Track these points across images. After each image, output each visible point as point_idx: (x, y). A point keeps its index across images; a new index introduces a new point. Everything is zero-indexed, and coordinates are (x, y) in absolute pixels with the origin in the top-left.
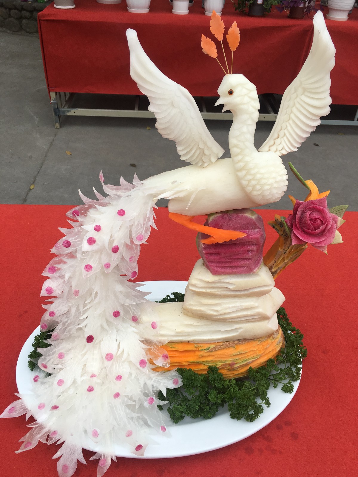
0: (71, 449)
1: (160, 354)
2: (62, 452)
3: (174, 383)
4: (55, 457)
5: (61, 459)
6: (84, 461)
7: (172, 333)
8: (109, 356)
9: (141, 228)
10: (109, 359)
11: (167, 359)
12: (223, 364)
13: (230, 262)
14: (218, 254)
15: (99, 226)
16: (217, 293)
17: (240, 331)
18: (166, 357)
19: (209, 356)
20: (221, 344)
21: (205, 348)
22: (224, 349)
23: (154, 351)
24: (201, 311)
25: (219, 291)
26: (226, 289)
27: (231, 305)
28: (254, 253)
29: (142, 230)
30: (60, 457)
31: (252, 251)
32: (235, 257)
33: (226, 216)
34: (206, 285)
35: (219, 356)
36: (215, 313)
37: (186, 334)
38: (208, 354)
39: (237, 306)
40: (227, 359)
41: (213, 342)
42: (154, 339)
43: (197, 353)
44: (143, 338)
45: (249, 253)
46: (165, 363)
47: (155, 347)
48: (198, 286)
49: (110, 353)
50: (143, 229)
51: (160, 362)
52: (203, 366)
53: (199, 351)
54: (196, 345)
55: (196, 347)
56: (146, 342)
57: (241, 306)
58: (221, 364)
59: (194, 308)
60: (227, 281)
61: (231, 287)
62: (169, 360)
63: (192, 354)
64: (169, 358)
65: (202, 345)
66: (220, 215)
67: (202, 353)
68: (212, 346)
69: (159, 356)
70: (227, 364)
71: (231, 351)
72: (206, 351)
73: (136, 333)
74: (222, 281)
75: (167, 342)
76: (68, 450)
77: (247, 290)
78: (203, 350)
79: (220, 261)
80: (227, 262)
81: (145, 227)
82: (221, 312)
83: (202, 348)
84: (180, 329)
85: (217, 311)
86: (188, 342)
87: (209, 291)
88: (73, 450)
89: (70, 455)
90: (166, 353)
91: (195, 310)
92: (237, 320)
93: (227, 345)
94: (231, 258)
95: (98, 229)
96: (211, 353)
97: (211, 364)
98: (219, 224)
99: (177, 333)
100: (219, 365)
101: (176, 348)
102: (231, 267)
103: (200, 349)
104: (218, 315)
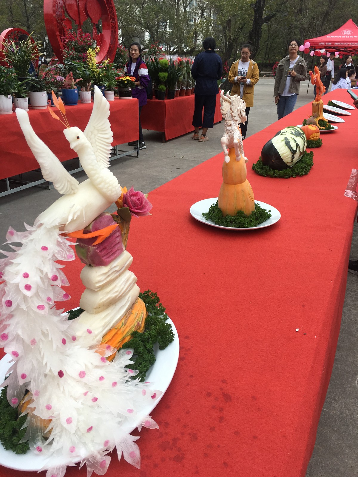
0: (123, 442)
1: (104, 350)
2: (121, 450)
3: (129, 354)
4: (119, 457)
5: (124, 454)
6: (137, 438)
7: (101, 329)
8: (82, 374)
9: (63, 252)
10: (83, 376)
11: (110, 348)
12: (135, 327)
13: (111, 251)
14: (105, 248)
15: (26, 273)
16: (113, 278)
17: (130, 299)
18: (108, 347)
19: (126, 328)
20: (126, 316)
21: (121, 325)
22: (129, 318)
23: (100, 350)
24: (109, 298)
25: (113, 276)
26: (115, 272)
27: (121, 282)
28: (119, 237)
29: (64, 253)
30: (122, 453)
31: (118, 237)
32: (113, 246)
33: (97, 221)
34: (105, 276)
35: (130, 324)
36: (117, 294)
37: (108, 324)
38: (125, 328)
39: (124, 281)
40: (134, 323)
41: (121, 319)
42: (94, 342)
43: (119, 332)
44: (88, 347)
45: (117, 239)
46: (111, 351)
47: (98, 347)
48: (102, 280)
49: (80, 372)
50: (65, 251)
51: (109, 353)
52: (127, 337)
53: (119, 330)
54: (116, 328)
55: (116, 329)
56: (91, 348)
57: (125, 279)
58: (134, 328)
59: (105, 299)
60: (114, 265)
61: (117, 269)
62: (112, 348)
63: (116, 336)
64: (111, 346)
65: (118, 325)
66: (94, 222)
67: (122, 329)
68: (123, 321)
69: (105, 351)
70: (136, 326)
71: (132, 317)
72: (123, 326)
73: (81, 348)
74: (112, 267)
75: (102, 338)
76: (122, 445)
77: (124, 266)
78: (121, 327)
79: (107, 253)
80: (110, 252)
81: (65, 249)
82: (120, 290)
83: (120, 326)
84: (103, 323)
85: (117, 292)
86: (110, 330)
87: (108, 279)
88: (124, 441)
89: (126, 445)
90: (107, 345)
91: (105, 301)
92: (126, 292)
93: (128, 314)
94: (111, 247)
95: (26, 276)
96: (126, 325)
97: (130, 333)
98: (97, 228)
99: (103, 326)
100: (134, 329)
101: (107, 339)
102: (112, 254)
103: (119, 328)
104: (119, 294)
